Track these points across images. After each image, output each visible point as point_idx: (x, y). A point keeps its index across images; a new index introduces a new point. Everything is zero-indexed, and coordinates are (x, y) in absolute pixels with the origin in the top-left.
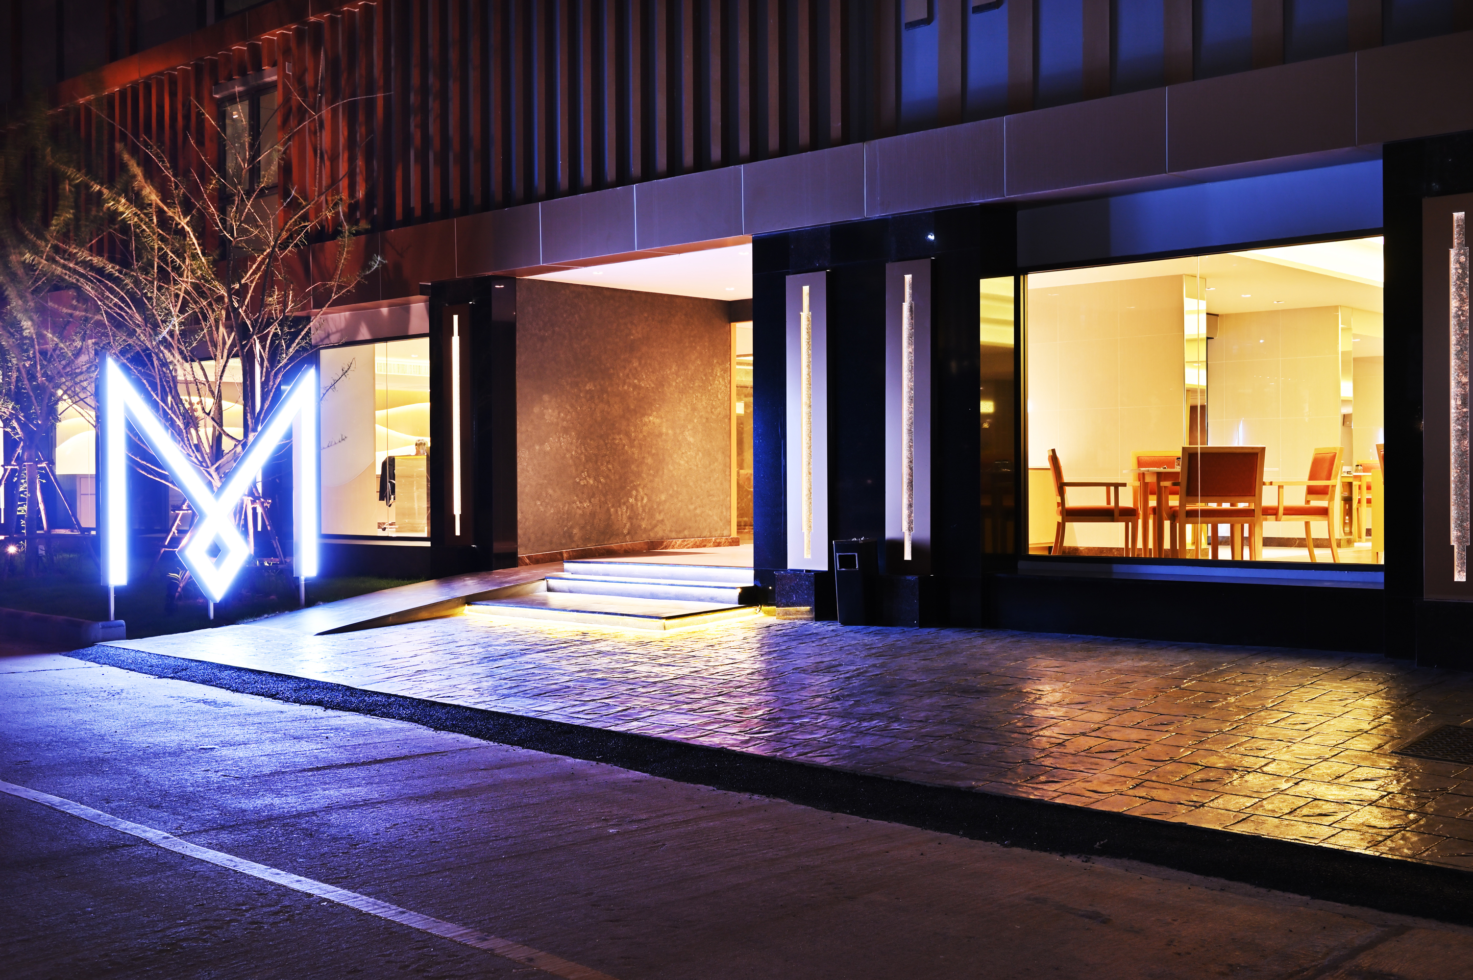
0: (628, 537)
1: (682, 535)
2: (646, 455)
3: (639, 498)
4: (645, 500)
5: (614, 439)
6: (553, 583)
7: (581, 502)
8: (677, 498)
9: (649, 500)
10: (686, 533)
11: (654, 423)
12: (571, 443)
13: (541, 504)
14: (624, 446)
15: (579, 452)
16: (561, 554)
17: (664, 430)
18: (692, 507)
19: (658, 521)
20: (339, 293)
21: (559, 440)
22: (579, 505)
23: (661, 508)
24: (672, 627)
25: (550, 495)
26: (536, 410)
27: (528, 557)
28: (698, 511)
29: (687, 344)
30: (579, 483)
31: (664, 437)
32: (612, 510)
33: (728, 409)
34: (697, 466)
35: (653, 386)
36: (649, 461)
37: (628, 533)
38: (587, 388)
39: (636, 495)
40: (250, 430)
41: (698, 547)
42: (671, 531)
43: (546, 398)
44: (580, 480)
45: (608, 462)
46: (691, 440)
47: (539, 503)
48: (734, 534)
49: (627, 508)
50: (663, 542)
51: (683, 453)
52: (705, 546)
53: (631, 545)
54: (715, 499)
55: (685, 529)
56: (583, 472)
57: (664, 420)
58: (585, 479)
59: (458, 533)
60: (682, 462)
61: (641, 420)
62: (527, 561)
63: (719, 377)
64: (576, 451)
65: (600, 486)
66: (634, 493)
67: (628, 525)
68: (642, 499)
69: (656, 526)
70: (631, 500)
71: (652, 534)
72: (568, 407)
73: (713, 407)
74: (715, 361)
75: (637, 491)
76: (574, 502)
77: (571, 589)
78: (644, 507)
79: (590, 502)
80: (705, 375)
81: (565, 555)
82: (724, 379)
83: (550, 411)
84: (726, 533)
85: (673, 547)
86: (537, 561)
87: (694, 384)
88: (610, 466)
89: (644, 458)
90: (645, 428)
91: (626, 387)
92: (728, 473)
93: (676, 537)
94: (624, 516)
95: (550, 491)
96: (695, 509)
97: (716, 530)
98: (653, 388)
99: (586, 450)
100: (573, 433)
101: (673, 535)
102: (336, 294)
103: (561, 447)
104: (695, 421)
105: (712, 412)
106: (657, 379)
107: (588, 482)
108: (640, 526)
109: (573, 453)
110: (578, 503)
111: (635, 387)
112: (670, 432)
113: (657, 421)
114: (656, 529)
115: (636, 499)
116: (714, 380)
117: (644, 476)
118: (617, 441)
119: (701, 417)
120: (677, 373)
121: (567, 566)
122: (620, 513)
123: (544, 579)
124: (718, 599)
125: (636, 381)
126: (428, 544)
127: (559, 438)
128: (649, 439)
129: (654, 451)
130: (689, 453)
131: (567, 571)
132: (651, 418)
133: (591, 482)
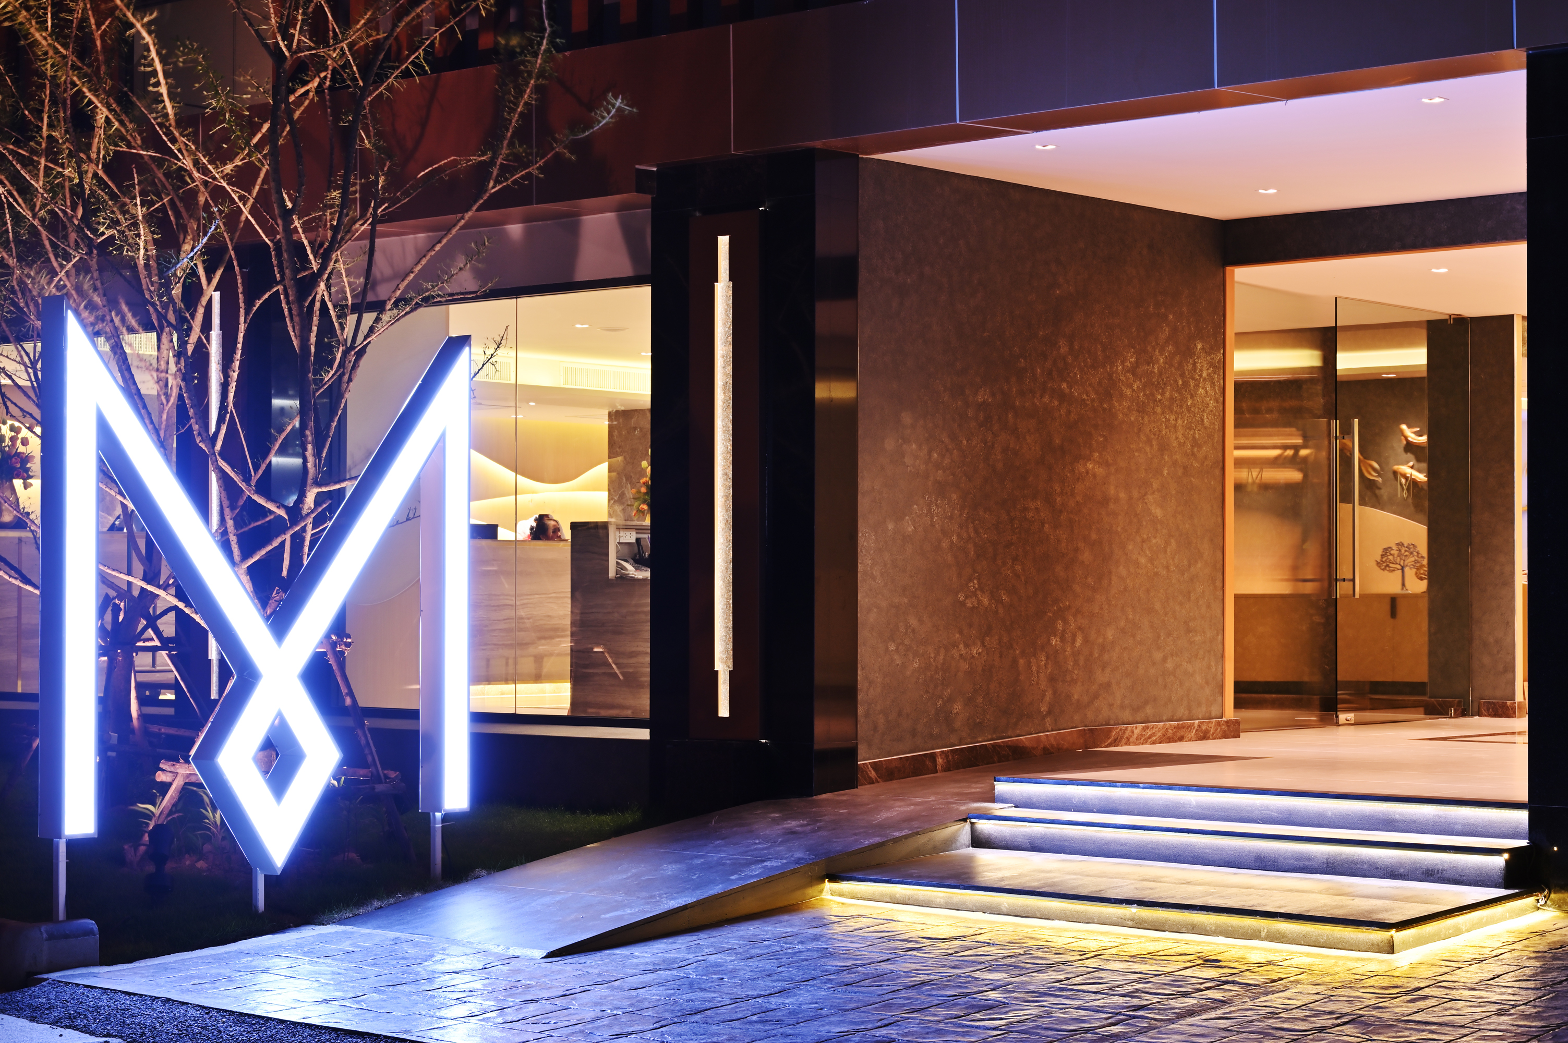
0: (1048, 721)
1: (1140, 716)
2: (1081, 545)
3: (1068, 636)
4: (1079, 642)
5: (1025, 509)
6: (985, 826)
7: (967, 646)
8: (1134, 636)
9: (1086, 641)
10: (1149, 710)
11: (1094, 476)
12: (951, 518)
13: (897, 650)
14: (1043, 525)
15: (965, 535)
16: (933, 757)
17: (1112, 491)
18: (1158, 656)
19: (1101, 685)
20: (507, 179)
21: (929, 510)
22: (964, 652)
23: (1106, 657)
24: (1408, 945)
25: (913, 631)
26: (890, 444)
27: (875, 766)
28: (1170, 665)
29: (1151, 309)
30: (963, 604)
31: (1112, 506)
32: (1022, 662)
33: (1220, 448)
34: (1167, 568)
35: (1093, 396)
36: (1086, 556)
37: (1050, 712)
38: (980, 399)
39: (1064, 630)
40: (310, 481)
41: (1170, 740)
42: (1122, 707)
43: (907, 418)
44: (966, 597)
45: (1015, 559)
46: (1158, 512)
47: (892, 647)
48: (1230, 713)
49: (1048, 658)
50: (1110, 731)
51: (1143, 541)
52: (1181, 739)
53: (1055, 736)
54: (1198, 639)
55: (1146, 703)
56: (971, 580)
57: (1113, 469)
58: (974, 594)
59: (724, 711)
60: (1143, 560)
61: (1073, 471)
62: (873, 774)
63: (1205, 379)
64: (959, 536)
65: (1001, 611)
66: (1060, 625)
67: (1049, 696)
68: (1074, 640)
69: (1096, 696)
70: (1054, 641)
71: (1090, 715)
72: (946, 440)
73: (1195, 443)
74: (1199, 346)
75: (1065, 621)
76: (955, 645)
77: (1038, 843)
78: (1076, 654)
79: (983, 645)
80: (1182, 375)
81: (940, 761)
82: (1213, 385)
83: (914, 446)
84: (1215, 710)
85: (1128, 743)
86: (889, 773)
87: (1163, 394)
88: (1018, 568)
89: (1076, 550)
90: (1079, 487)
91: (1046, 399)
92: (1219, 584)
93: (1131, 719)
94: (1042, 675)
95: (913, 622)
96: (1165, 659)
97: (1199, 704)
98: (1093, 400)
99: (976, 531)
100: (954, 496)
101: (1126, 715)
102: (497, 182)
103: (933, 525)
104: (1165, 472)
105: (1193, 454)
106: (1100, 383)
107: (979, 602)
108: (1069, 696)
109: (955, 538)
110: (961, 646)
111: (1062, 397)
112: (1122, 495)
113: (1100, 471)
114: (1097, 704)
115: (1063, 639)
116: (1197, 386)
117: (1078, 588)
118: (1031, 514)
119: (1175, 463)
120: (1133, 370)
121: (1001, 787)
122: (1034, 668)
123: (965, 820)
124: (1446, 875)
125: (1064, 385)
126: (643, 734)
127: (929, 505)
128: (1086, 511)
129: (1094, 536)
130: (1154, 541)
131: (1003, 800)
132: (1090, 466)
133: (986, 601)
